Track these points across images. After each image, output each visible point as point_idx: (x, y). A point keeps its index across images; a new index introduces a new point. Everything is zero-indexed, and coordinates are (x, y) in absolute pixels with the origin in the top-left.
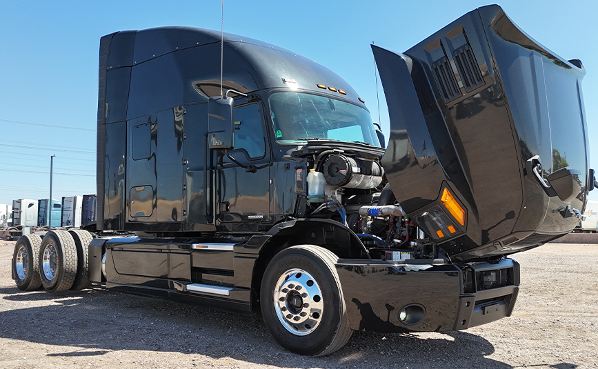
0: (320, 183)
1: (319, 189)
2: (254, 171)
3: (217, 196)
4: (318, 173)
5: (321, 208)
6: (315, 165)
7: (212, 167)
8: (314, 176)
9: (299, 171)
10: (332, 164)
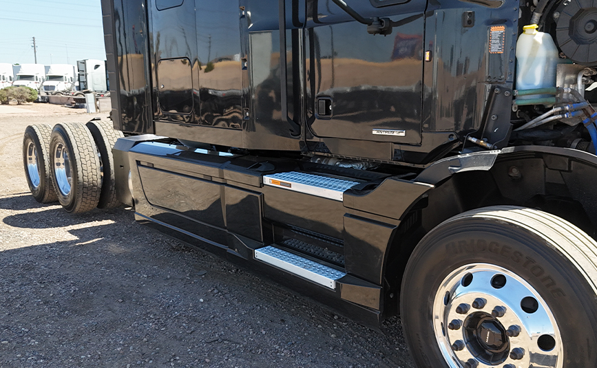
0: (548, 59)
1: (545, 74)
2: (384, 32)
3: (308, 83)
4: (542, 34)
5: (544, 118)
6: (537, 16)
7: (297, 23)
8: (535, 43)
9: (497, 31)
10: (581, 11)
